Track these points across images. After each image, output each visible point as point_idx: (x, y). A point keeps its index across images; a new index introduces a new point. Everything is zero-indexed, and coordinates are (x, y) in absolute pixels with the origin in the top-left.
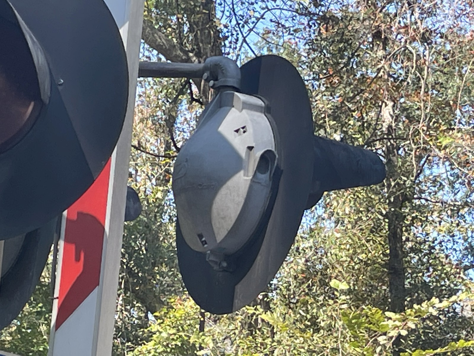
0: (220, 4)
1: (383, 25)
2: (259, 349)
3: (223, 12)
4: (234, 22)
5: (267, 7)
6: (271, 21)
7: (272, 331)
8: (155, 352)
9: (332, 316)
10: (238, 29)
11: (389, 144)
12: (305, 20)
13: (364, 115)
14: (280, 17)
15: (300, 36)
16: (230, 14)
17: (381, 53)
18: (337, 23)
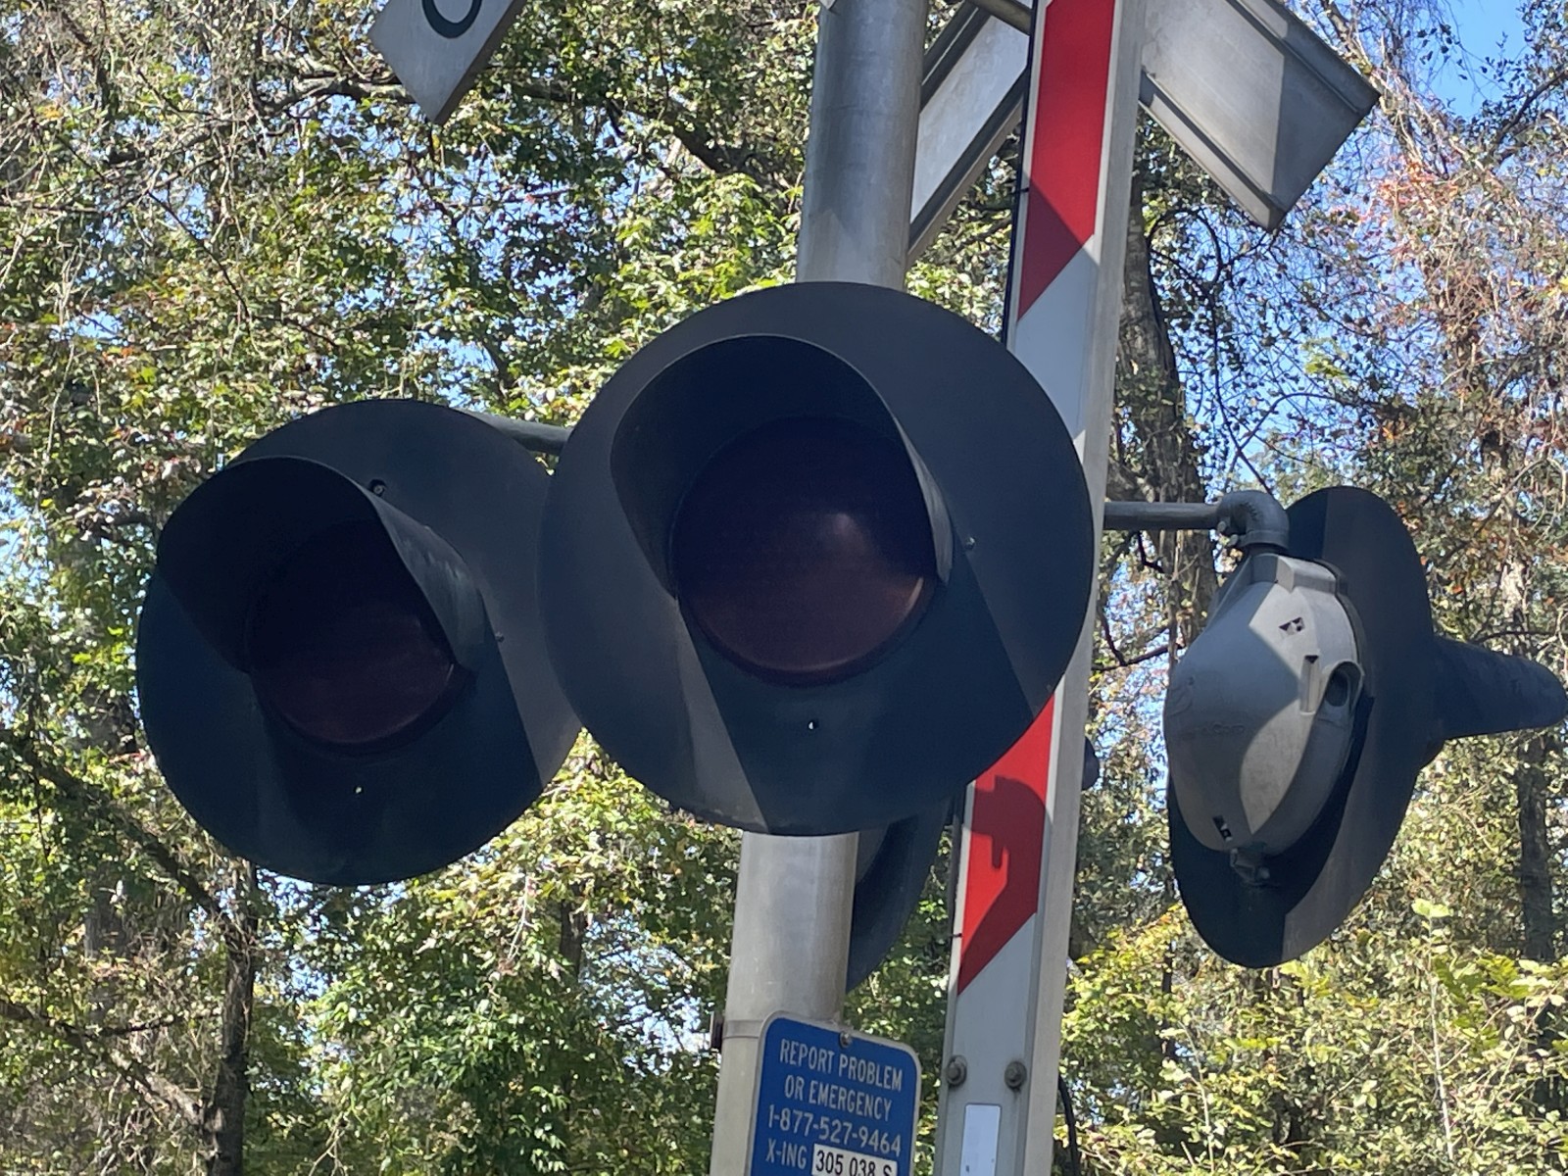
0: (1194, 389)
1: (1502, 421)
2: (1276, 1028)
3: (1199, 402)
4: (1219, 420)
5: (1281, 392)
6: (1290, 416)
7: (1300, 994)
8: (1082, 1031)
9: (1414, 967)
10: (1227, 433)
11: (1516, 643)
12: (1353, 415)
13: (1468, 590)
14: (1306, 410)
15: (1345, 444)
16: (1213, 406)
17: (1498, 473)
18: (1415, 419)
